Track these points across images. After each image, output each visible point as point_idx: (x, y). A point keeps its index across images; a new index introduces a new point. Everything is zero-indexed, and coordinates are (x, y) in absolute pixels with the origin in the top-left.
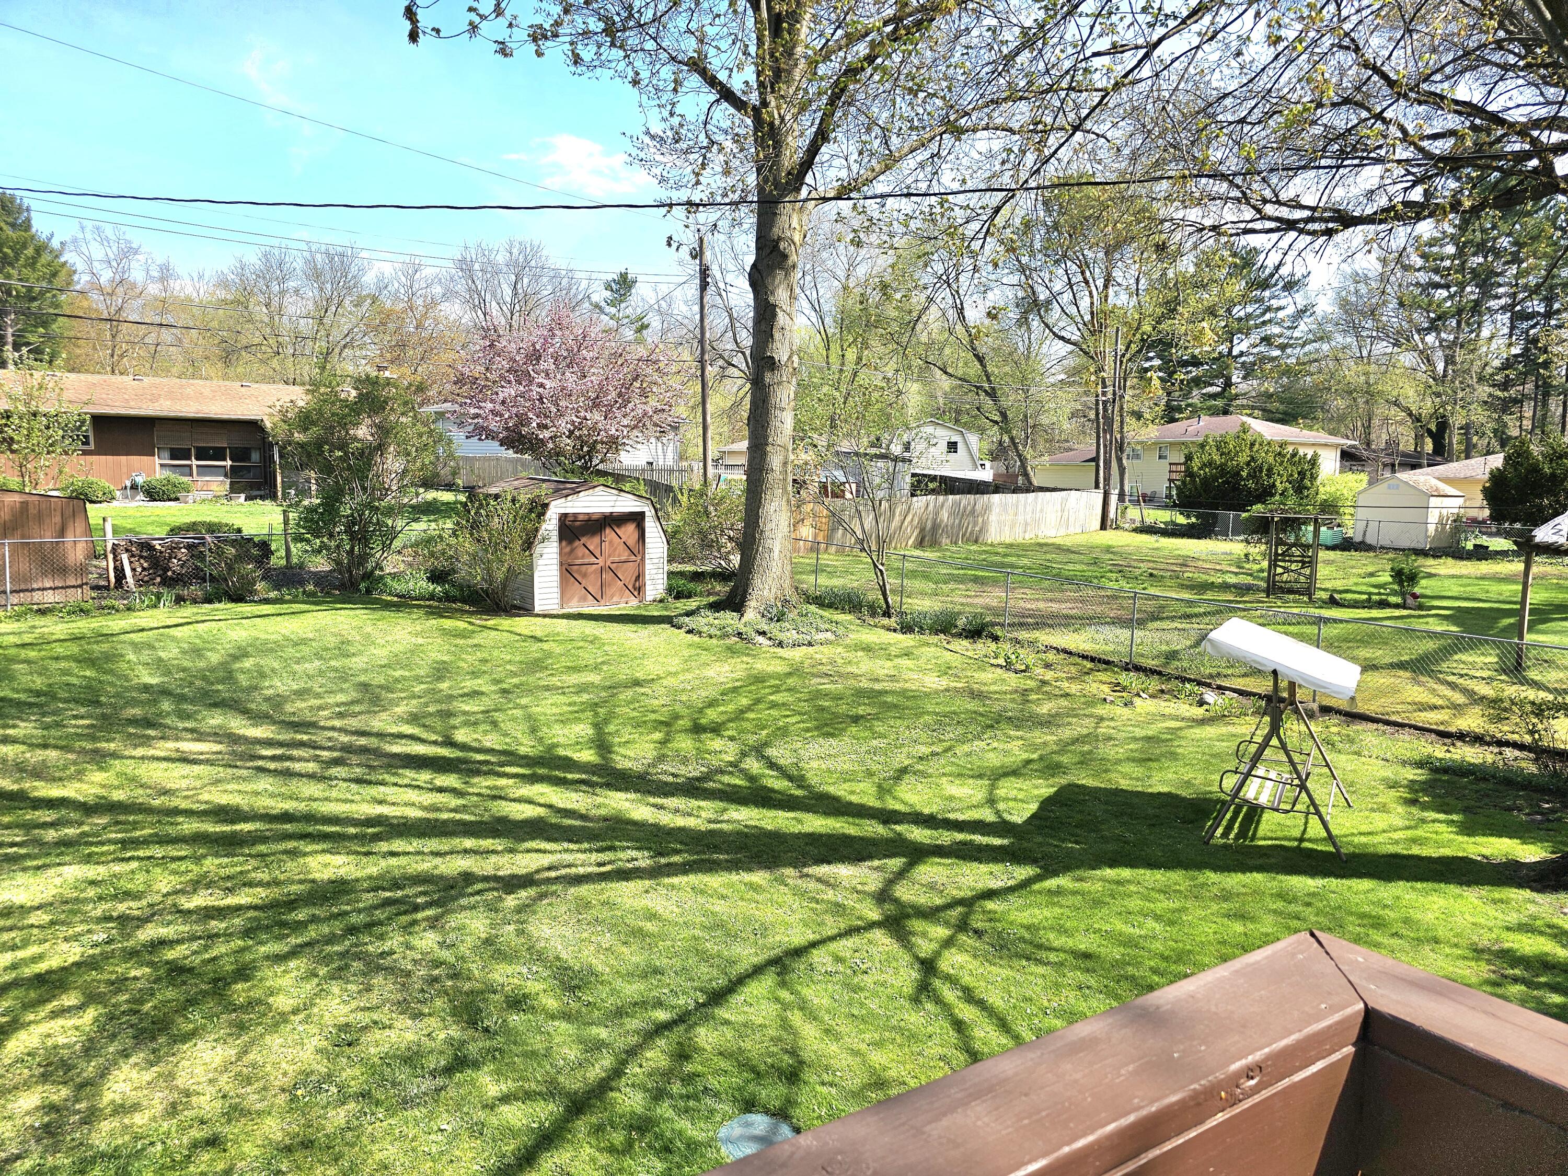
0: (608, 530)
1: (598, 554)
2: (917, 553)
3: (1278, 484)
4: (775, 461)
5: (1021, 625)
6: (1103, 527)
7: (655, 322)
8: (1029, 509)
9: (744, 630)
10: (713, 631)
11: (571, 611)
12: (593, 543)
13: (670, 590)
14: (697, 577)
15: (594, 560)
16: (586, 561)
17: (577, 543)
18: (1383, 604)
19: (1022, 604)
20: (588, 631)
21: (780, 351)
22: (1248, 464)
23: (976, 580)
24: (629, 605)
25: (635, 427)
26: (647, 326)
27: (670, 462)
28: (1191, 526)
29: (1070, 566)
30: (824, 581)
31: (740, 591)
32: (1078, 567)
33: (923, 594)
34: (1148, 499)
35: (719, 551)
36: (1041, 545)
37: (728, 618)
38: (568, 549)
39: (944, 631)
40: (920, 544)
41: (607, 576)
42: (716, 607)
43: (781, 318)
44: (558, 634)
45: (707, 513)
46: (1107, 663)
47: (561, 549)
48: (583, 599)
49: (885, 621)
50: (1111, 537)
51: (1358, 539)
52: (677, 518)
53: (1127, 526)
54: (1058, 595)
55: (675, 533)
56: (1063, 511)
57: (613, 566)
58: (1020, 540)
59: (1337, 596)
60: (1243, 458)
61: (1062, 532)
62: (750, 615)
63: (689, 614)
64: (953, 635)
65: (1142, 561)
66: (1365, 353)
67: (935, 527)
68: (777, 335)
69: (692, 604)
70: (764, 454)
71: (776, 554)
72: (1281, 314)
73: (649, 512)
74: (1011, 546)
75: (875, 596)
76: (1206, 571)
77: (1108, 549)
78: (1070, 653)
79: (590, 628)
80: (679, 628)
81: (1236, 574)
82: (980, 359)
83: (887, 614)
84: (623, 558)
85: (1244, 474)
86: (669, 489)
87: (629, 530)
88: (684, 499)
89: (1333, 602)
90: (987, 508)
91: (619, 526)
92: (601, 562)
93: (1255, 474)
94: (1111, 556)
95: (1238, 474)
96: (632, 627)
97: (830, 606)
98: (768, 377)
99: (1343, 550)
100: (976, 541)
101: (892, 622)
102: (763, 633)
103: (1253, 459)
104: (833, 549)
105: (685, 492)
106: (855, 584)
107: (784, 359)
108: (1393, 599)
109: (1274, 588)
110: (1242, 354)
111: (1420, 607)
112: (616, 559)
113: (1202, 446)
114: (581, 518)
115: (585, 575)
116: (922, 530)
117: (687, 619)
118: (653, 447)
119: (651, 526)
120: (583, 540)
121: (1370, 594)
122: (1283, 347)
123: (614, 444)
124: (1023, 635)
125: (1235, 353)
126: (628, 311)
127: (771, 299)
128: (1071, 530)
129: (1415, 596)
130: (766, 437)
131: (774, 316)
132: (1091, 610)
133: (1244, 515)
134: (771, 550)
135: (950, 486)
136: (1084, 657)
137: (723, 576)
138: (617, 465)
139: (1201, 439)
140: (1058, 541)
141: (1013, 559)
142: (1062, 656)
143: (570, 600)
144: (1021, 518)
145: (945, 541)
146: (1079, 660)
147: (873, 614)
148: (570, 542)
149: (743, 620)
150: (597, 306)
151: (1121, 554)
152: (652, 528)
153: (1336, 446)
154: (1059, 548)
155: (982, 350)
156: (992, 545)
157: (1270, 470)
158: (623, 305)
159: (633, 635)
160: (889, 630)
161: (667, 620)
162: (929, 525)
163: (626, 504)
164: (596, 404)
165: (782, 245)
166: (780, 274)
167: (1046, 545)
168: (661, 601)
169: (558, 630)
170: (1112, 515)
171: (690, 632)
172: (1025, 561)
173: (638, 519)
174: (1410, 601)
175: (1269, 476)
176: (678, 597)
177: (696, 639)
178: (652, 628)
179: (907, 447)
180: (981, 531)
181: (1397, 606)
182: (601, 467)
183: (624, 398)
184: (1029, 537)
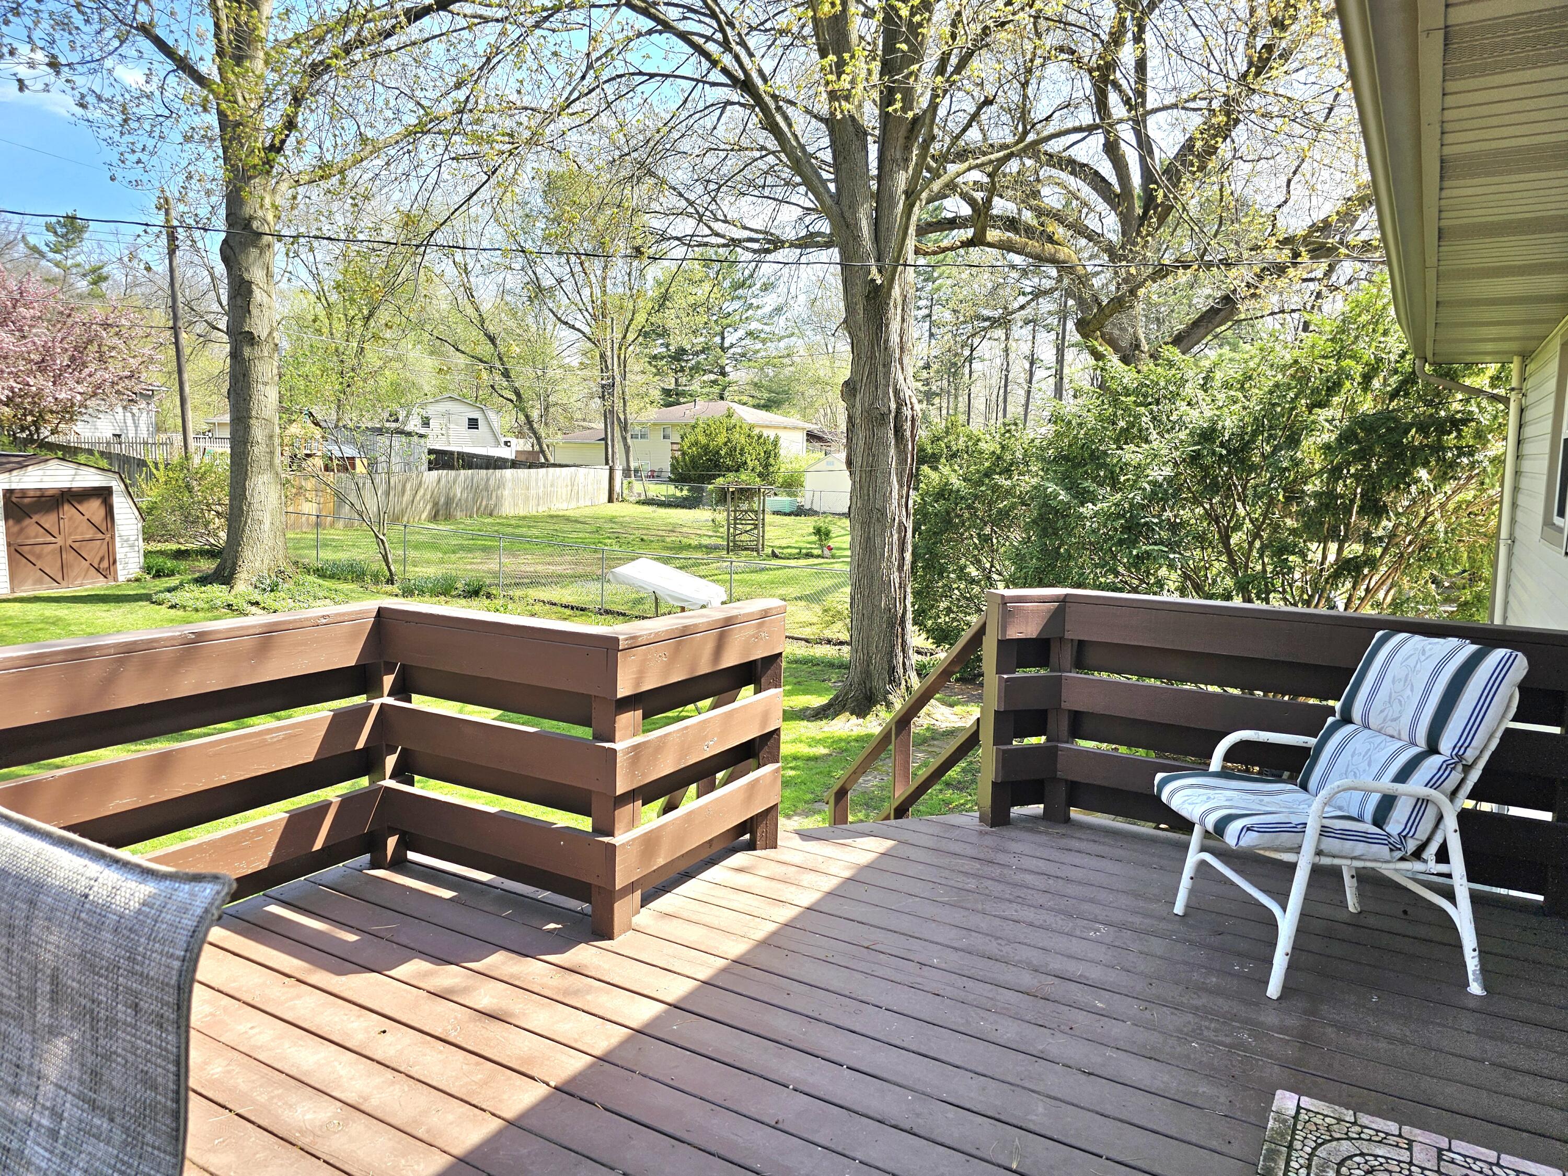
0: (67, 507)
1: (54, 531)
2: (432, 526)
3: (748, 461)
4: (258, 433)
5: (517, 584)
6: (610, 500)
7: (116, 273)
8: (541, 484)
9: (233, 601)
10: (200, 605)
11: (24, 594)
12: (49, 520)
13: (148, 569)
14: (180, 555)
15: (53, 540)
16: (40, 540)
17: (27, 521)
18: (809, 555)
19: (523, 568)
20: (48, 613)
21: (259, 326)
22: (725, 444)
23: (485, 549)
24: (98, 585)
25: (95, 394)
26: (106, 279)
27: (144, 434)
28: (686, 499)
29: (574, 535)
30: (328, 555)
31: (229, 564)
32: (581, 535)
33: (428, 562)
34: (654, 476)
35: (206, 526)
36: (552, 517)
37: (217, 592)
38: (16, 529)
39: (445, 593)
40: (434, 517)
41: (70, 556)
42: (203, 581)
43: (258, 295)
44: (11, 618)
45: (189, 488)
46: (582, 610)
47: (7, 529)
48: (40, 581)
49: (389, 588)
50: (616, 509)
51: (807, 507)
52: (152, 494)
53: (631, 499)
54: (557, 559)
55: (151, 509)
56: (572, 485)
57: (75, 545)
58: (535, 513)
59: (777, 551)
60: (721, 439)
61: (573, 505)
62: (241, 586)
63: (170, 590)
64: (453, 597)
65: (638, 529)
66: (831, 350)
67: (449, 501)
68: (255, 311)
69: (173, 582)
70: (247, 428)
71: (267, 526)
72: (760, 312)
73: (117, 486)
74: (524, 518)
75: (378, 565)
76: (687, 535)
77: (612, 520)
78: (555, 604)
79: (51, 610)
80: (160, 604)
81: (710, 537)
82: (492, 340)
83: (391, 581)
84: (88, 536)
85: (723, 453)
86: (142, 463)
87: (94, 508)
88: (160, 474)
89: (774, 555)
90: (501, 484)
91: (80, 502)
92: (60, 541)
93: (731, 453)
94: (610, 525)
95: (717, 453)
96: (105, 607)
97: (332, 577)
98: (247, 352)
99: (797, 515)
100: (491, 515)
101: (395, 589)
102: (257, 603)
103: (729, 440)
104: (341, 524)
105: (162, 467)
106: (362, 557)
107: (264, 335)
108: (816, 552)
109: (734, 547)
110: (732, 346)
111: (833, 557)
112: (79, 538)
113: (694, 427)
114: (31, 494)
115: (39, 557)
116: (436, 504)
117: (168, 595)
118: (120, 416)
119: (120, 503)
120: (36, 518)
121: (801, 549)
122: (764, 342)
123: (68, 412)
124: (518, 593)
125: (726, 345)
126: (79, 259)
127: (246, 276)
128: (582, 503)
129: (830, 549)
130: (248, 410)
131: (250, 292)
132: (580, 570)
133: (710, 487)
134: (261, 522)
135: (468, 461)
136: (566, 607)
137: (211, 554)
138: (72, 438)
139: (693, 422)
140: (567, 513)
141: (524, 530)
142: (548, 606)
143: (22, 583)
144: (533, 492)
145: (458, 514)
146: (560, 609)
147: (376, 581)
148: (18, 521)
149: (233, 592)
150: (35, 249)
151: (621, 523)
152: (121, 505)
153: (803, 429)
154: (567, 519)
155: (491, 329)
156: (507, 518)
157: (742, 449)
158: (72, 252)
159: (104, 614)
160: (391, 595)
161: (147, 598)
162: (442, 500)
163: (89, 478)
164: (42, 366)
165: (255, 225)
166: (254, 252)
167: (557, 516)
168: (137, 580)
169: (10, 613)
170: (617, 488)
171: (173, 607)
172: (535, 532)
173: (104, 494)
174: (827, 552)
175: (741, 455)
176: (158, 574)
177: (180, 613)
178: (126, 607)
179: (426, 423)
180: (496, 505)
181: (818, 556)
182: (52, 439)
183: (77, 362)
184: (542, 510)
